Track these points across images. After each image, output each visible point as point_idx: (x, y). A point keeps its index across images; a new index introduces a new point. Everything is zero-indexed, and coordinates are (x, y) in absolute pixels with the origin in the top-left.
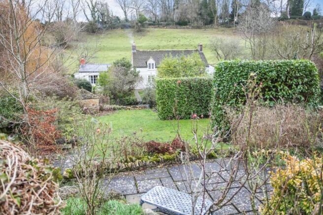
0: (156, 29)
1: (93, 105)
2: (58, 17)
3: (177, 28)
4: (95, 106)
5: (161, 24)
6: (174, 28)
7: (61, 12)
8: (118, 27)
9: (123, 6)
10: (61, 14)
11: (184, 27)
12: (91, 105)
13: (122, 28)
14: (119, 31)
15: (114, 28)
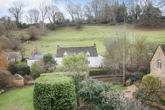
0: (89, 26)
1: (21, 82)
2: (36, 21)
3: (101, 25)
4: (21, 83)
5: (92, 23)
6: (100, 25)
7: (37, 18)
8: (67, 26)
9: (71, 13)
10: (37, 20)
11: (105, 24)
12: (20, 83)
13: (70, 26)
14: (68, 28)
15: (65, 26)
